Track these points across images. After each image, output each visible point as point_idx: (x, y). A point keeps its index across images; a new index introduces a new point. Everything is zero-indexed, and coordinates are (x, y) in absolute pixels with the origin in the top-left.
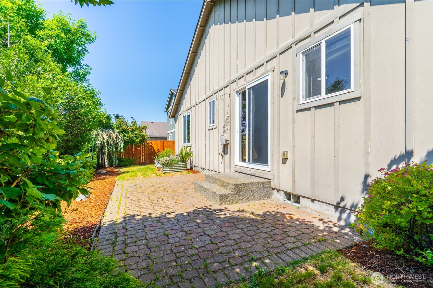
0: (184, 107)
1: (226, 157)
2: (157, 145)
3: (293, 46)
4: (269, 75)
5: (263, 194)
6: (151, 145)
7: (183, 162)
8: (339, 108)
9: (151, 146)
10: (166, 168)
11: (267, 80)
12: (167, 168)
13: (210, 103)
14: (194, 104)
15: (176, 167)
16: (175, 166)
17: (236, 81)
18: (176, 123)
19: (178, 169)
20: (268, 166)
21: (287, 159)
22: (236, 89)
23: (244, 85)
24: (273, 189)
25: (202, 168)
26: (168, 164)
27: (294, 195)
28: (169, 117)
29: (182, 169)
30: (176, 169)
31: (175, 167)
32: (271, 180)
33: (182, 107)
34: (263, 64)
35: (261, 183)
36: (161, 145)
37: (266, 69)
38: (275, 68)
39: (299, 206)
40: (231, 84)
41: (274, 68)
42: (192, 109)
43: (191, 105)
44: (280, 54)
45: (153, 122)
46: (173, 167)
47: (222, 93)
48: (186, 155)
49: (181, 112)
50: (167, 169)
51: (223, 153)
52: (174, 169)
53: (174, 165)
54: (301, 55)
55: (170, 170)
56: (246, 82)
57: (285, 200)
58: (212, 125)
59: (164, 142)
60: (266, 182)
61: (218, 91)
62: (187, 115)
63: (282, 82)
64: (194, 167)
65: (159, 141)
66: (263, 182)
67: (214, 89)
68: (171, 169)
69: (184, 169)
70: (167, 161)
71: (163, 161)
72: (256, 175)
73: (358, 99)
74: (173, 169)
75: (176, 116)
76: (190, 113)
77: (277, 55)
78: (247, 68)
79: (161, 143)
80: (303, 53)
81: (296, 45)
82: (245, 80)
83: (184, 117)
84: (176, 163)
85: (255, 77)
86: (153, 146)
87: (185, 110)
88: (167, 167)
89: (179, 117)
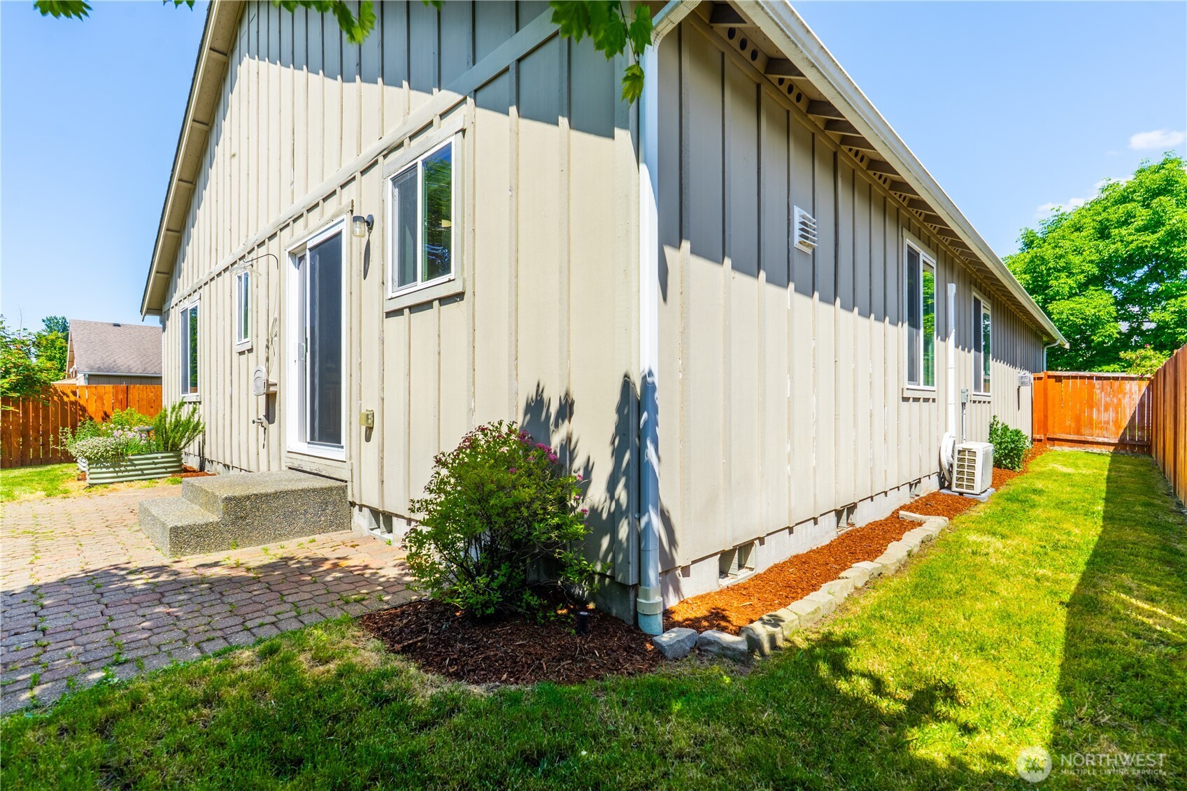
0: (183, 285)
1: (273, 428)
2: (101, 398)
3: (380, 158)
4: (343, 220)
5: (323, 519)
6: (73, 398)
7: (166, 450)
8: (439, 312)
9: (75, 403)
10: (99, 470)
11: (339, 234)
12: (104, 470)
13: (240, 278)
14: (205, 277)
15: (137, 467)
16: (136, 462)
17: (288, 225)
18: (164, 330)
19: (145, 472)
20: (342, 447)
21: (372, 428)
22: (290, 246)
23: (304, 237)
24: (353, 504)
25: (225, 465)
26: (105, 459)
27: (384, 513)
28: (141, 311)
29: (164, 470)
30: (140, 472)
31: (135, 465)
32: (346, 482)
33: (180, 281)
34: (334, 193)
35: (314, 490)
36: (116, 399)
37: (341, 204)
38: (354, 204)
39: (392, 539)
40: (281, 230)
41: (353, 206)
42: (201, 291)
43: (200, 277)
44: (361, 172)
45: (119, 326)
46: (125, 466)
47: (263, 250)
48: (176, 426)
49: (174, 300)
50: (105, 474)
51: (264, 420)
52: (131, 473)
53: (130, 460)
54: (390, 183)
55: (115, 475)
56: (306, 232)
57: (372, 529)
58: (244, 340)
59: (131, 391)
60: (331, 489)
61: (256, 247)
62: (190, 307)
63: (364, 241)
64: (207, 463)
65: (109, 388)
66: (322, 489)
67: (249, 238)
68: (120, 474)
69: (169, 470)
70: (102, 449)
71: (84, 449)
72: (323, 474)
73: (460, 296)
74: (126, 474)
75: (165, 309)
76: (197, 303)
77: (356, 174)
78: (309, 192)
79: (117, 392)
80: (393, 179)
81: (385, 157)
82: (306, 226)
83: (184, 312)
84: (139, 454)
85: (322, 221)
86: (82, 402)
87: (186, 294)
88: (101, 468)
89: (172, 311)
